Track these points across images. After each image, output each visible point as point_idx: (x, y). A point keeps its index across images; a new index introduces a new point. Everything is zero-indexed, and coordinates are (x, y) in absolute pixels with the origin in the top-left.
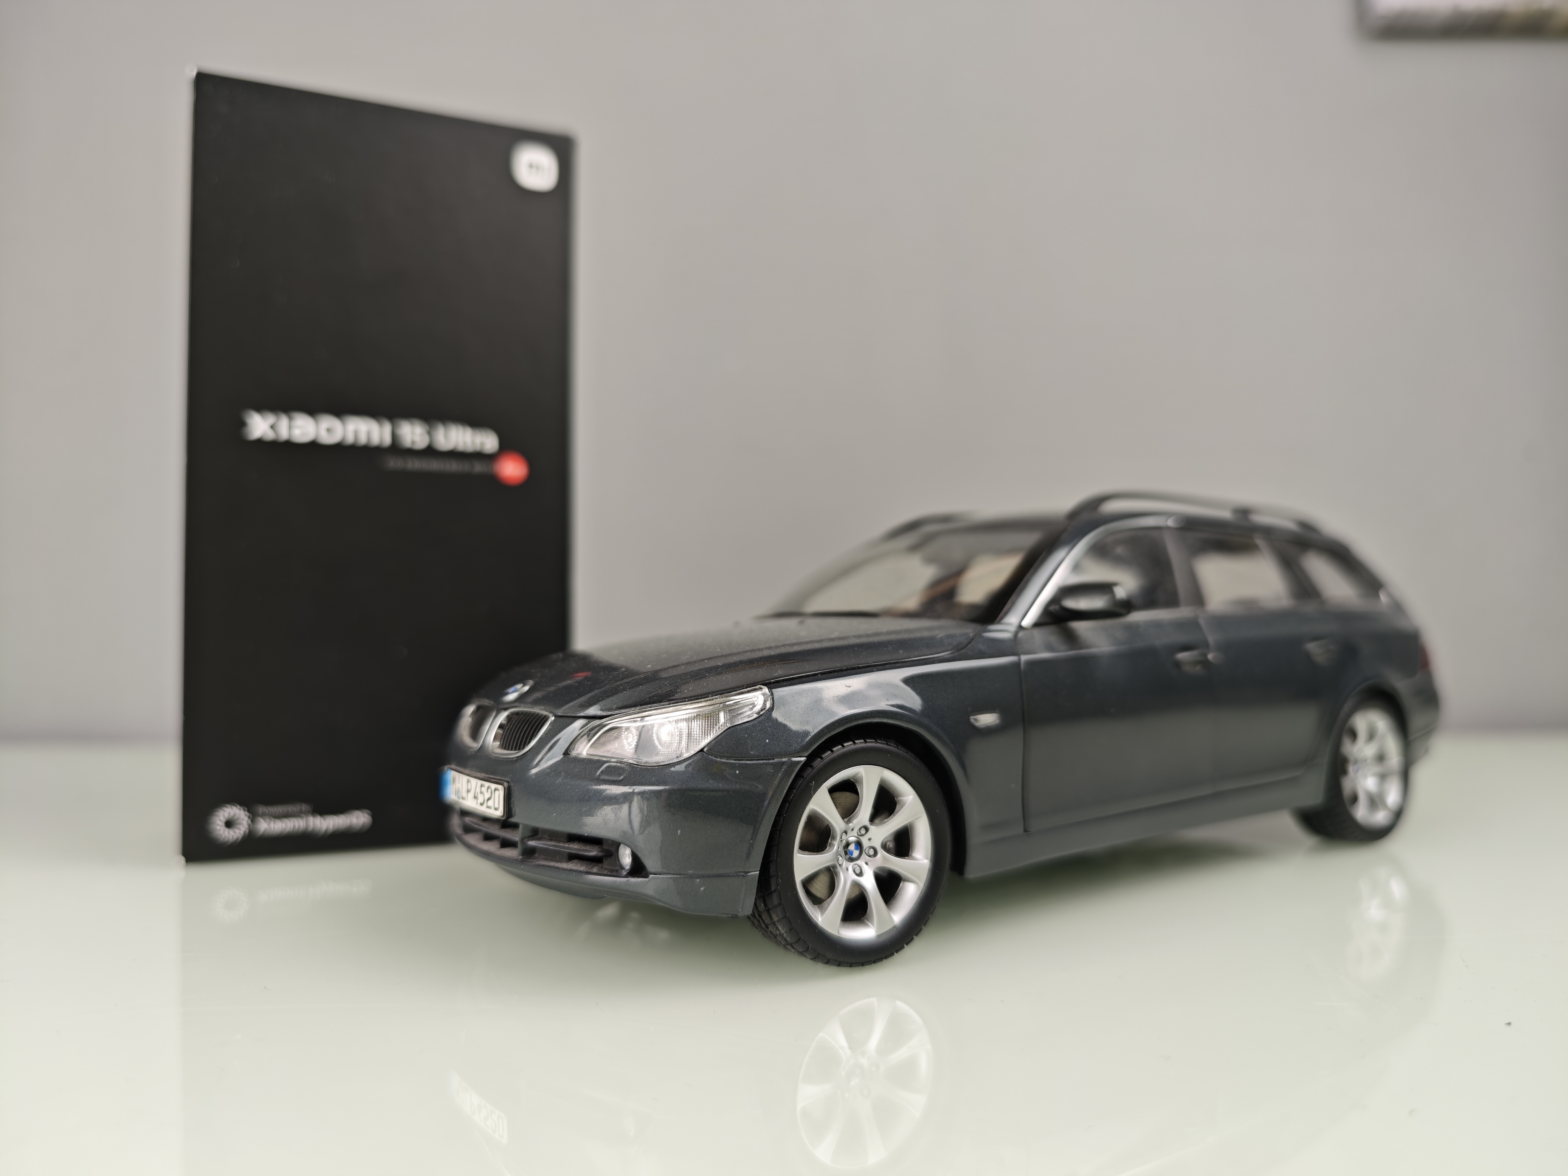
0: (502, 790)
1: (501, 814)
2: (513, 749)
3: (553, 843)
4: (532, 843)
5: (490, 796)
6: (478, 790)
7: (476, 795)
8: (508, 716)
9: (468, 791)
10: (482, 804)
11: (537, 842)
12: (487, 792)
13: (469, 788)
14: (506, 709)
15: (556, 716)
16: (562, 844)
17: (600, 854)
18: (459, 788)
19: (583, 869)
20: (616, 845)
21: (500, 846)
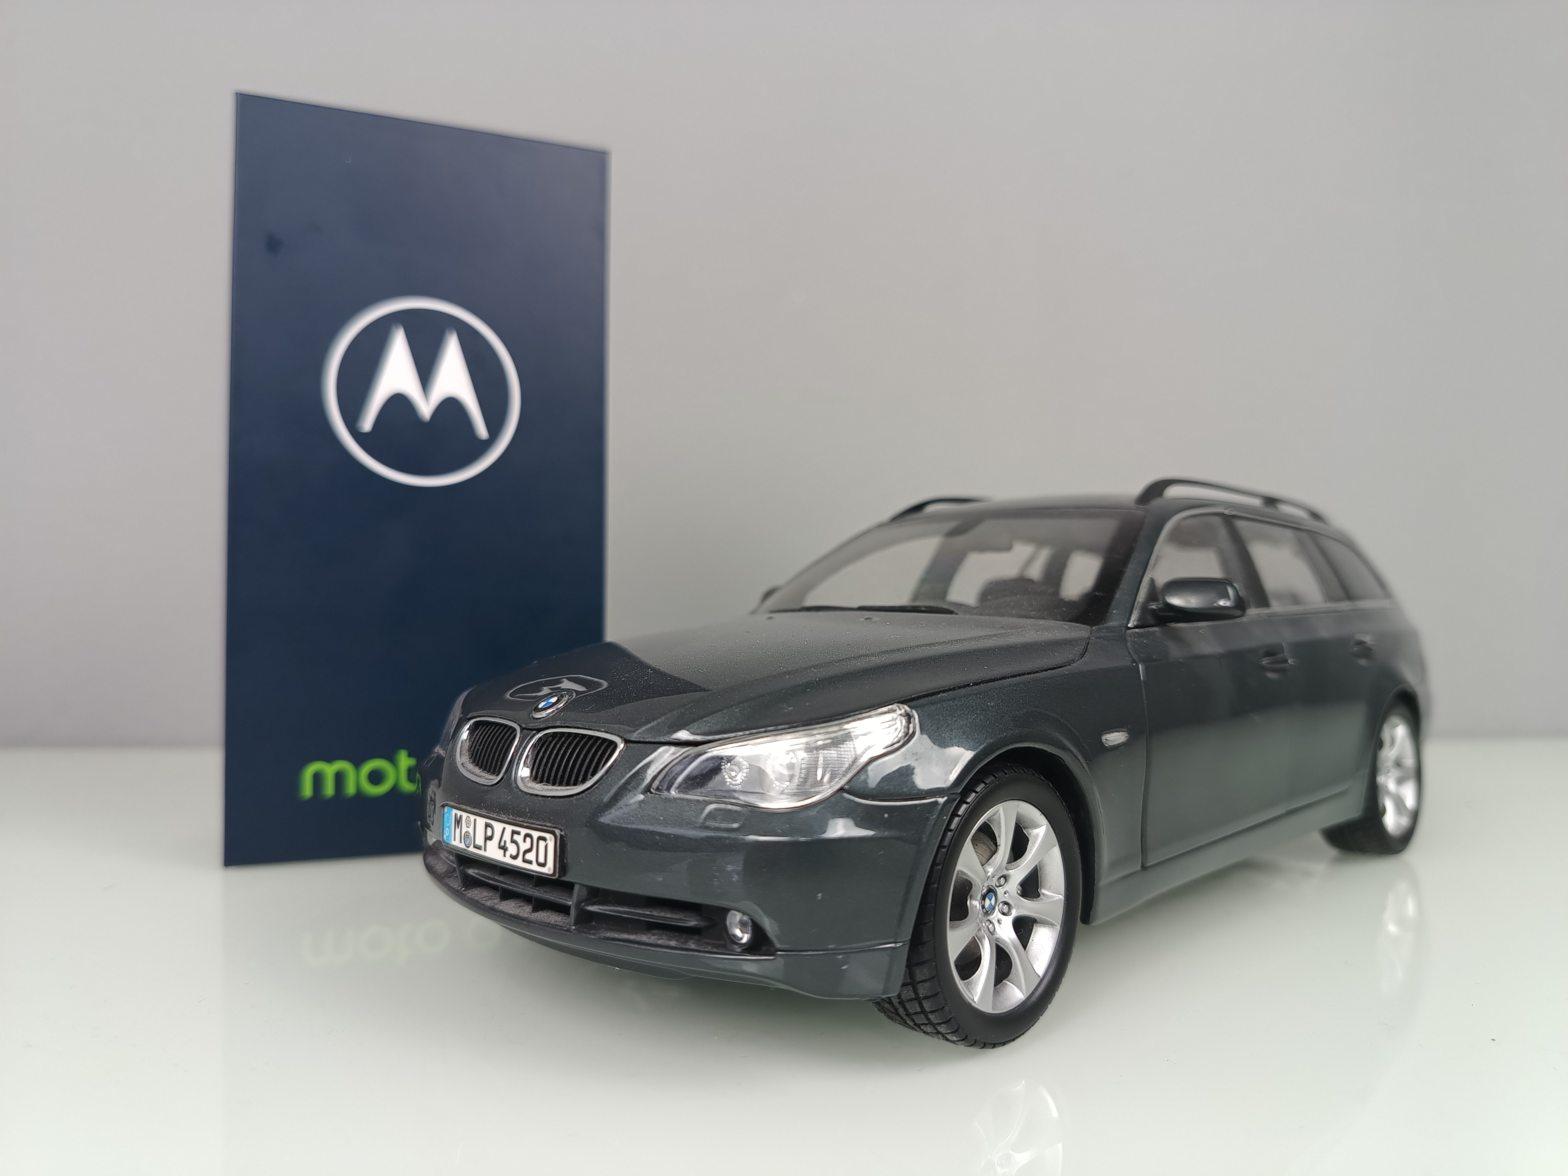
0: (551, 840)
1: (550, 870)
2: (557, 784)
3: (624, 908)
5: (529, 846)
6: (507, 837)
7: (502, 844)
8: (540, 738)
9: (488, 838)
10: (515, 857)
11: (600, 906)
12: (524, 841)
13: (489, 833)
14: (539, 730)
15: (627, 741)
16: (639, 911)
17: (700, 924)
18: (469, 834)
19: (673, 943)
20: (724, 911)
21: (531, 909)
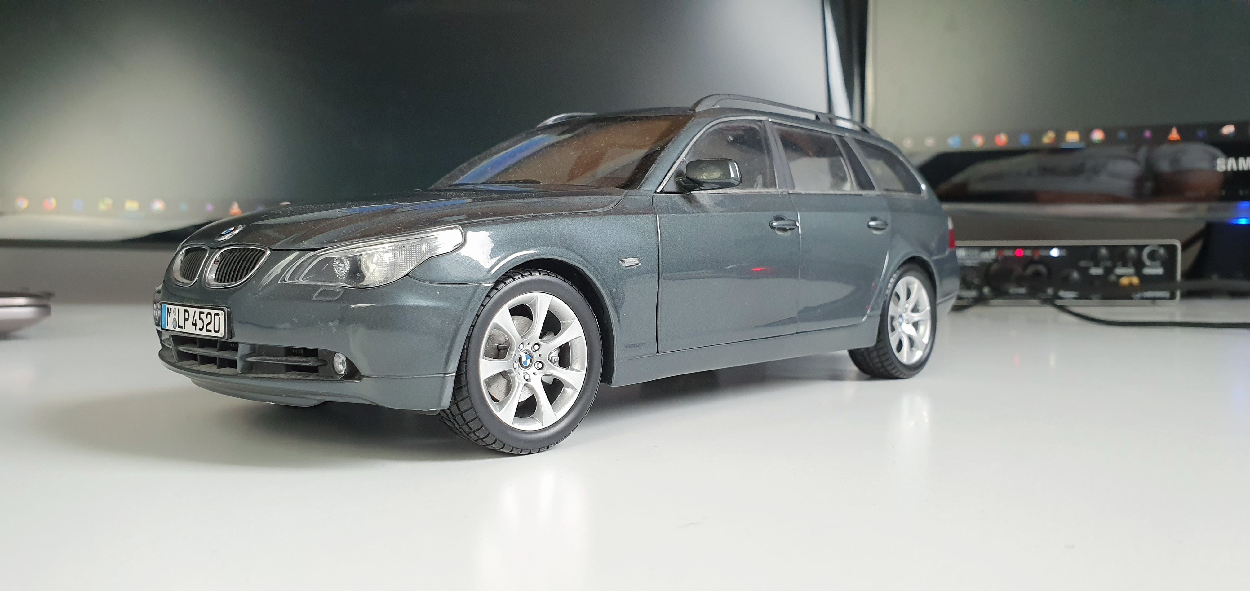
0: (222, 315)
1: (221, 335)
2: (230, 281)
3: (272, 358)
4: (249, 359)
5: (209, 321)
6: (197, 317)
7: (194, 322)
8: (222, 253)
9: (186, 320)
10: (201, 329)
11: (255, 358)
12: (207, 318)
13: (187, 317)
14: (220, 249)
15: (271, 250)
16: (279, 359)
17: (317, 364)
18: (175, 319)
19: (300, 377)
20: (332, 354)
21: (217, 367)
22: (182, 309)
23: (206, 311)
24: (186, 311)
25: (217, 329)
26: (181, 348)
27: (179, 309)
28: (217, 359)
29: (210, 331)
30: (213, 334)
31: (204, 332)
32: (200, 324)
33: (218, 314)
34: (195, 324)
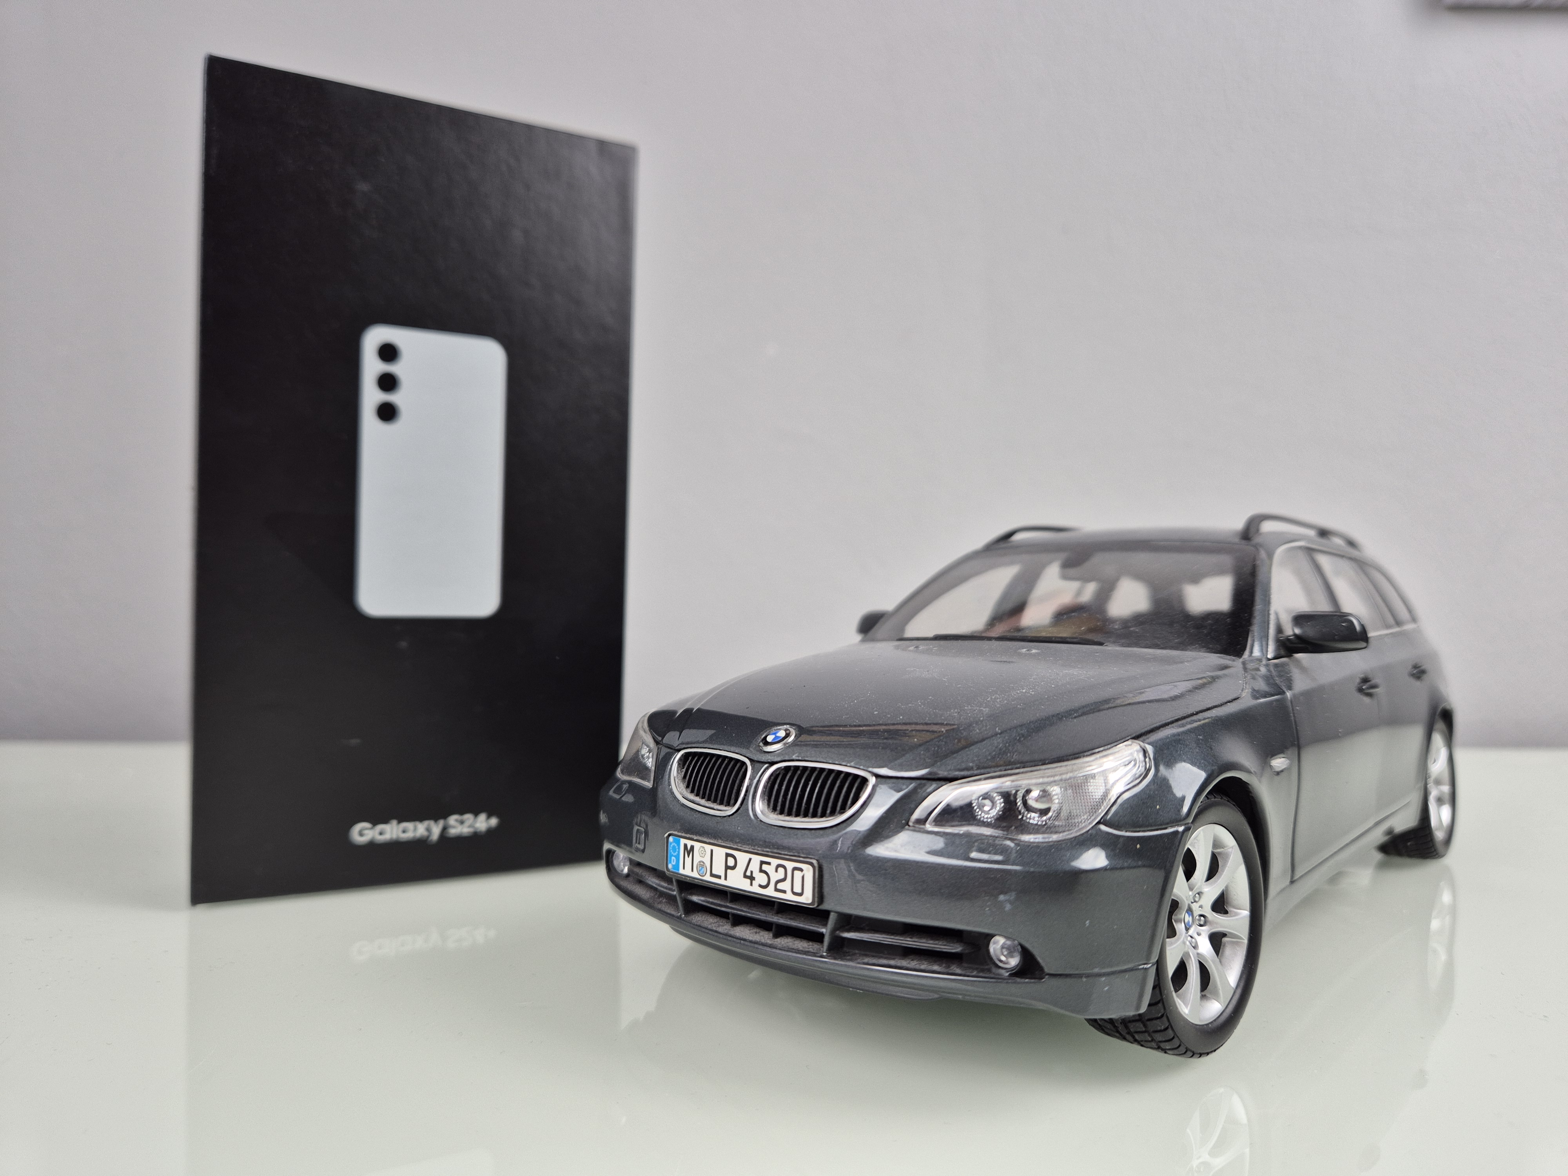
0: (808, 871)
1: (810, 899)
2: (801, 815)
3: (887, 936)
4: (846, 935)
5: (782, 876)
6: (755, 867)
7: (748, 874)
8: (773, 772)
10: (762, 886)
12: (776, 871)
13: (731, 862)
14: (772, 764)
16: (896, 938)
17: (966, 950)
18: (703, 863)
19: (936, 968)
20: (989, 937)
21: (771, 935)
22: (720, 853)
23: (775, 862)
24: (728, 855)
25: (797, 889)
26: (695, 898)
27: (712, 851)
28: (774, 927)
29: (784, 892)
30: (789, 897)
31: (770, 892)
32: (761, 879)
33: (801, 870)
34: (752, 878)
